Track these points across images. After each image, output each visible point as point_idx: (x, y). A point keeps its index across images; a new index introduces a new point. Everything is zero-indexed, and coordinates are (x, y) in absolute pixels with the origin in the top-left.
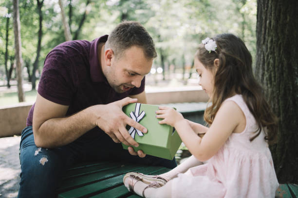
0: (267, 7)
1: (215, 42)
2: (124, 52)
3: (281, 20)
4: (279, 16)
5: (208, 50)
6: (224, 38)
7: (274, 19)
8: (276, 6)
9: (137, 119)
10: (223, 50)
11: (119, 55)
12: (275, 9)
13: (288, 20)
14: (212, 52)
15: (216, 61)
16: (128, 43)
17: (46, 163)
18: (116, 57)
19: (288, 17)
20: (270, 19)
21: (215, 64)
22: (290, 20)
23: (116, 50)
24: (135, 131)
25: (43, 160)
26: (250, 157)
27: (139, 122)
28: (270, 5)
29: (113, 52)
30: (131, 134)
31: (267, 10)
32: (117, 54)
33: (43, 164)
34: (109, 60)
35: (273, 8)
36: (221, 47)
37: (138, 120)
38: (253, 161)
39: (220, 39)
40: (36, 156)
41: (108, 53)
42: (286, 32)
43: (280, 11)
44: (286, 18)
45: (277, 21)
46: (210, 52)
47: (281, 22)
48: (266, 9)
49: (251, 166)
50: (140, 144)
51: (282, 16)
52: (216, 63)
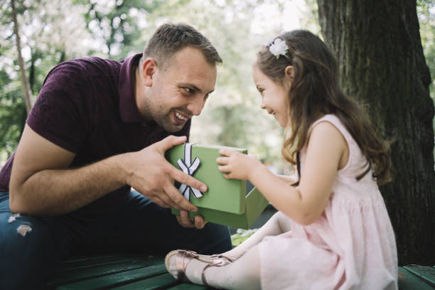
0: (339, 48)
1: (284, 42)
2: (173, 57)
3: (359, 65)
4: (356, 58)
5: (275, 54)
6: (297, 36)
7: (349, 63)
8: (351, 46)
9: (189, 171)
10: (297, 53)
11: (165, 64)
12: (350, 51)
13: (368, 64)
14: (281, 56)
15: (289, 69)
16: (177, 43)
17: (27, 233)
18: (160, 69)
19: (368, 60)
20: (344, 63)
21: (286, 74)
22: (371, 64)
23: (160, 60)
24: (188, 189)
25: (24, 229)
26: (360, 204)
27: (193, 175)
28: (342, 46)
29: (155, 62)
30: (183, 194)
31: (339, 53)
32: (162, 64)
33: (24, 234)
34: (149, 77)
35: (347, 49)
36: (293, 48)
37: (191, 173)
38: (364, 210)
39: (292, 37)
40: (11, 223)
41: (148, 66)
42: (367, 80)
43: (356, 52)
44: (366, 62)
45: (354, 65)
46: (278, 57)
47: (358, 67)
48: (337, 50)
49: (363, 216)
50: (200, 209)
51: (359, 58)
52: (289, 73)
